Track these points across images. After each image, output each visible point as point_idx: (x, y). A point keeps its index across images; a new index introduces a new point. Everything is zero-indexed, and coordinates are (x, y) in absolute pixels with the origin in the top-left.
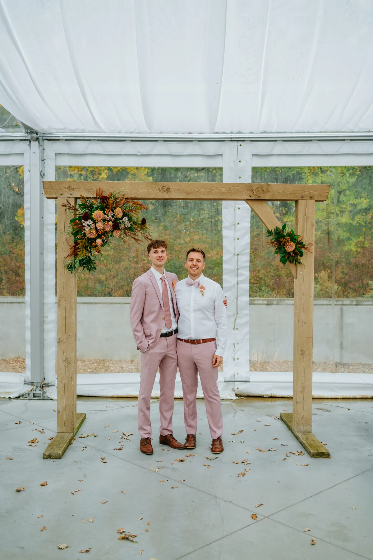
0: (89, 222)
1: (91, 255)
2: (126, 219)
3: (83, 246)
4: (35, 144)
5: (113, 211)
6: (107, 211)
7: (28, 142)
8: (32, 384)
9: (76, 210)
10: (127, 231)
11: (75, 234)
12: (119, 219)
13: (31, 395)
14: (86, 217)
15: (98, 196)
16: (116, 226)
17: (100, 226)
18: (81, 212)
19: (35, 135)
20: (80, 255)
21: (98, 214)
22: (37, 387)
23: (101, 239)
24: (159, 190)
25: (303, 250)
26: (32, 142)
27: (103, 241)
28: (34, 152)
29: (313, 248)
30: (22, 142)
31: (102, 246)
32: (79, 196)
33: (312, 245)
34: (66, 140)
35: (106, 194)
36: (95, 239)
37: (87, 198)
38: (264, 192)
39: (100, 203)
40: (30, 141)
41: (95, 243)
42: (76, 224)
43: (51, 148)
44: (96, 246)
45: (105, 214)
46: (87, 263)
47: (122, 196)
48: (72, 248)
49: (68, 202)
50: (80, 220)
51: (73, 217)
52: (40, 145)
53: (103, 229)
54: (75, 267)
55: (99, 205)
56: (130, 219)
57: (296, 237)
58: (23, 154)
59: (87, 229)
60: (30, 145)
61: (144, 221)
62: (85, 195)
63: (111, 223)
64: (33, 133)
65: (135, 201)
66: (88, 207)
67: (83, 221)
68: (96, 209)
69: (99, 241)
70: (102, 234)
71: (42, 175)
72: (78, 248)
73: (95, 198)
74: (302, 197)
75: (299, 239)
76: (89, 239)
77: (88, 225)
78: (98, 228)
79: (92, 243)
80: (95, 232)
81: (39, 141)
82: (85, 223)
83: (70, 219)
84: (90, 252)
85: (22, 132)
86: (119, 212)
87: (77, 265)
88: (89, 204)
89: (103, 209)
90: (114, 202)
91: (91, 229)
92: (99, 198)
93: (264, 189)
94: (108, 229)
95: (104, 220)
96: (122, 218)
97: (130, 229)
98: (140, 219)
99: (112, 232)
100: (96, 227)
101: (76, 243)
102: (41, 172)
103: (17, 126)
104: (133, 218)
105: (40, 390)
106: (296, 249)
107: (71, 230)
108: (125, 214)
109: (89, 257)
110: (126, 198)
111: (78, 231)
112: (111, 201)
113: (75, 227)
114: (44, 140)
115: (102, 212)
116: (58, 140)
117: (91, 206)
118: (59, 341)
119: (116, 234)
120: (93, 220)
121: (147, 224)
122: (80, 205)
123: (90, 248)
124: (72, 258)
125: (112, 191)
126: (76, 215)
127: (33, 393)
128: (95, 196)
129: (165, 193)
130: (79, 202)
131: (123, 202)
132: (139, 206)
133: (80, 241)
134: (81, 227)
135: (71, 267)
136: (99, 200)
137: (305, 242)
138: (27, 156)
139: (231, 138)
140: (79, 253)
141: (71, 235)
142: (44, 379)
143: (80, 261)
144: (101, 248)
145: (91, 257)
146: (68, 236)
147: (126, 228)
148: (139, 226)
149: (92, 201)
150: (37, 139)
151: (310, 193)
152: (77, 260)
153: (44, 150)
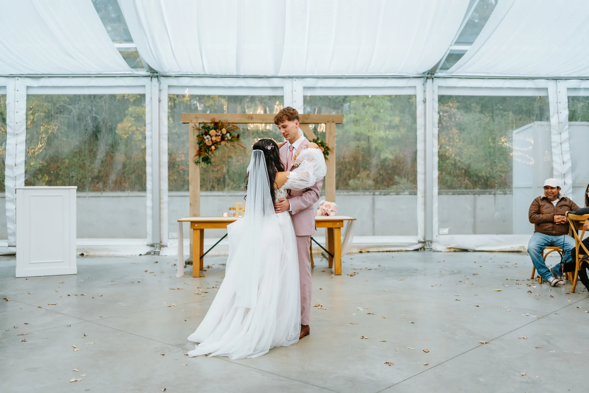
0: (208, 136)
1: (209, 155)
2: (228, 135)
3: (204, 150)
4: (155, 80)
5: (221, 130)
6: (217, 130)
7: (150, 78)
8: (152, 246)
9: (200, 130)
10: (228, 141)
11: (199, 143)
12: (225, 135)
13: (152, 253)
14: (206, 134)
15: (212, 122)
16: (223, 139)
17: (214, 139)
18: (203, 131)
19: (156, 74)
20: (203, 155)
21: (213, 132)
22: (156, 247)
23: (214, 146)
24: (247, 118)
25: (329, 151)
26: (153, 79)
27: (216, 147)
28: (155, 86)
29: (335, 151)
30: (144, 79)
31: (215, 150)
32: (202, 122)
33: (334, 149)
34: (176, 77)
35: (217, 121)
36: (211, 146)
37: (206, 123)
38: (307, 119)
39: (214, 125)
40: (152, 78)
41: (211, 148)
42: (200, 138)
43: (165, 82)
44: (211, 150)
45: (217, 132)
46: (206, 160)
47: (226, 122)
48: (198, 151)
49: (196, 126)
50: (202, 135)
51: (198, 134)
52: (159, 81)
53: (216, 140)
54: (199, 162)
55: (213, 127)
56: (230, 135)
57: (324, 144)
58: (144, 86)
59: (207, 140)
60: (151, 80)
61: (238, 136)
62: (205, 121)
63: (220, 137)
64: (154, 72)
65: (234, 124)
66: (207, 128)
67: (204, 136)
68: (212, 129)
69: (213, 147)
70: (215, 143)
71: (160, 101)
72: (202, 151)
73: (211, 123)
74: (328, 122)
75: (327, 145)
76: (208, 146)
77: (207, 138)
78: (213, 140)
79: (209, 148)
80: (211, 142)
81: (158, 78)
82: (205, 137)
83: (196, 135)
84: (208, 153)
85: (144, 71)
86: (224, 131)
87: (201, 161)
88: (207, 127)
89: (215, 129)
90: (221, 125)
91: (209, 141)
92: (213, 123)
93: (307, 117)
94: (218, 140)
95: (216, 136)
96: (226, 134)
97: (231, 140)
98: (236, 135)
99: (220, 142)
100: (212, 140)
101: (200, 149)
102: (160, 99)
103: (142, 67)
104: (232, 134)
105: (159, 249)
106: (325, 151)
107: (197, 141)
108: (228, 132)
109: (208, 156)
110: (229, 123)
111: (201, 141)
112: (220, 125)
113: (200, 139)
114: (160, 77)
115: (215, 131)
116: (170, 77)
117: (209, 127)
118: (191, 205)
119: (223, 143)
120: (210, 135)
121: (240, 138)
122: (202, 127)
123: (208, 151)
124: (197, 157)
125: (220, 119)
126: (199, 133)
127: (154, 252)
128: (211, 122)
129: (250, 120)
130: (202, 125)
131: (227, 125)
132: (235, 128)
133: (202, 147)
134: (203, 139)
135: (197, 162)
136: (213, 124)
137: (330, 147)
138: (148, 87)
139: (289, 76)
140: (203, 154)
141: (197, 144)
142: (161, 242)
143: (203, 159)
144: (214, 152)
145: (209, 157)
146: (195, 145)
147: (228, 140)
148: (236, 139)
149: (209, 125)
150: (157, 77)
151: (332, 119)
152: (201, 159)
153: (160, 83)
